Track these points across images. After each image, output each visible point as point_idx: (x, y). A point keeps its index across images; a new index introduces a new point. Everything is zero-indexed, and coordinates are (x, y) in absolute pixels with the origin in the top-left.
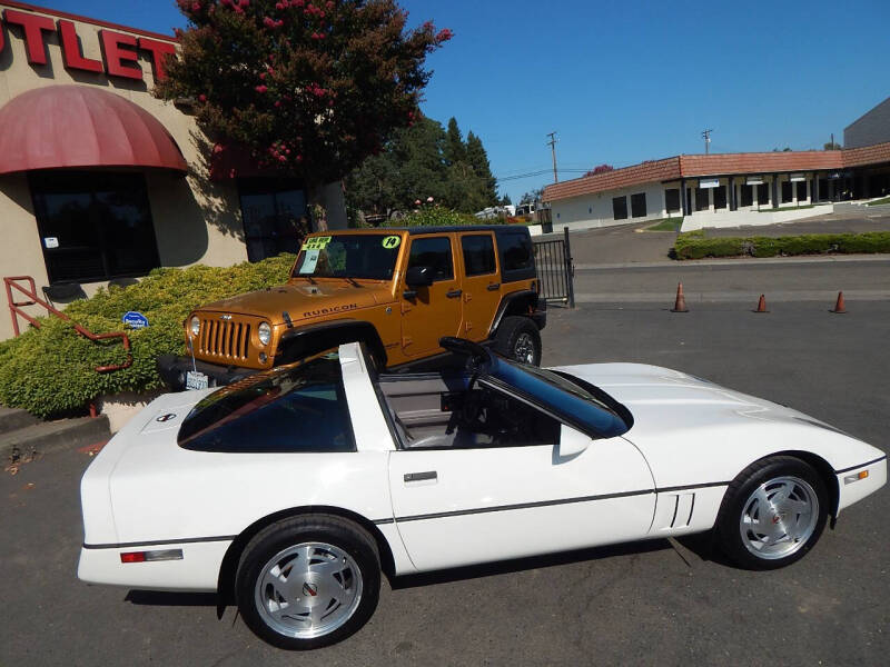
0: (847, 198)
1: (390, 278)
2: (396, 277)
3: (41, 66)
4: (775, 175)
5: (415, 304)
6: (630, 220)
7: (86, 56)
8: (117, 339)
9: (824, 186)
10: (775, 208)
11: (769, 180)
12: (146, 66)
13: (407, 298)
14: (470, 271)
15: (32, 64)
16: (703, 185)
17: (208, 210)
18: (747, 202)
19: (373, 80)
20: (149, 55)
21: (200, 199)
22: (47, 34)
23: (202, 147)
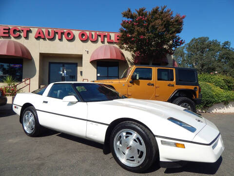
2: (128, 77)
5: (134, 84)
7: (112, 39)
13: (131, 82)
14: (160, 79)
15: (101, 42)
22: (105, 36)
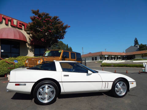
0: (126, 60)
1: (60, 56)
2: (61, 56)
3: (7, 24)
4: (116, 55)
6: (95, 61)
7: (14, 24)
8: (12, 64)
9: (123, 58)
10: (116, 60)
11: (115, 56)
12: (23, 27)
13: (62, 60)
14: (71, 58)
15: (6, 24)
16: (105, 56)
17: (29, 48)
18: (112, 59)
19: (58, 31)
20: (24, 25)
21: (28, 46)
22: (9, 20)
23: (30, 39)
